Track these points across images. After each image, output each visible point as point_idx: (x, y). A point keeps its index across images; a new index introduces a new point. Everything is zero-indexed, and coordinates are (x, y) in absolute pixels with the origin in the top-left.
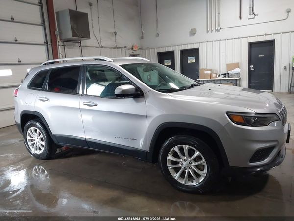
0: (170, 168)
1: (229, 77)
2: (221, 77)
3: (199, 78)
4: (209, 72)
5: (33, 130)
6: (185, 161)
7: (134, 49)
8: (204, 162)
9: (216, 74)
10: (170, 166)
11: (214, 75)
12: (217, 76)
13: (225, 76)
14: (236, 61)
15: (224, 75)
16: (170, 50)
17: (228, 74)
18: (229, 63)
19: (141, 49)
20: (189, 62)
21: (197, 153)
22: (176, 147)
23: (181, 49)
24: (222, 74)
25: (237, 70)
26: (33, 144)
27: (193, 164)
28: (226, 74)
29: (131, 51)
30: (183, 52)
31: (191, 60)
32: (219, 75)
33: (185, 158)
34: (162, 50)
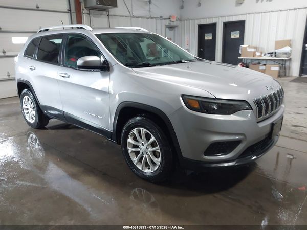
0: (130, 151)
1: (275, 56)
2: (267, 57)
3: (240, 56)
4: (253, 50)
5: (26, 99)
6: (143, 145)
7: (172, 20)
8: (158, 149)
9: (261, 53)
10: (130, 149)
11: (258, 54)
12: (263, 55)
13: (272, 56)
14: (288, 38)
15: (271, 54)
16: (212, 22)
17: (275, 53)
18: (279, 39)
19: (180, 20)
20: (232, 37)
21: (153, 139)
22: (135, 129)
23: (224, 21)
24: (268, 53)
25: (287, 49)
26: (28, 113)
27: (150, 149)
28: (272, 53)
29: (167, 22)
30: (226, 25)
31: (235, 35)
32: (265, 55)
33: (143, 142)
34: (203, 22)
